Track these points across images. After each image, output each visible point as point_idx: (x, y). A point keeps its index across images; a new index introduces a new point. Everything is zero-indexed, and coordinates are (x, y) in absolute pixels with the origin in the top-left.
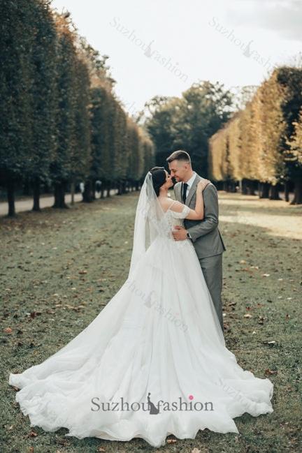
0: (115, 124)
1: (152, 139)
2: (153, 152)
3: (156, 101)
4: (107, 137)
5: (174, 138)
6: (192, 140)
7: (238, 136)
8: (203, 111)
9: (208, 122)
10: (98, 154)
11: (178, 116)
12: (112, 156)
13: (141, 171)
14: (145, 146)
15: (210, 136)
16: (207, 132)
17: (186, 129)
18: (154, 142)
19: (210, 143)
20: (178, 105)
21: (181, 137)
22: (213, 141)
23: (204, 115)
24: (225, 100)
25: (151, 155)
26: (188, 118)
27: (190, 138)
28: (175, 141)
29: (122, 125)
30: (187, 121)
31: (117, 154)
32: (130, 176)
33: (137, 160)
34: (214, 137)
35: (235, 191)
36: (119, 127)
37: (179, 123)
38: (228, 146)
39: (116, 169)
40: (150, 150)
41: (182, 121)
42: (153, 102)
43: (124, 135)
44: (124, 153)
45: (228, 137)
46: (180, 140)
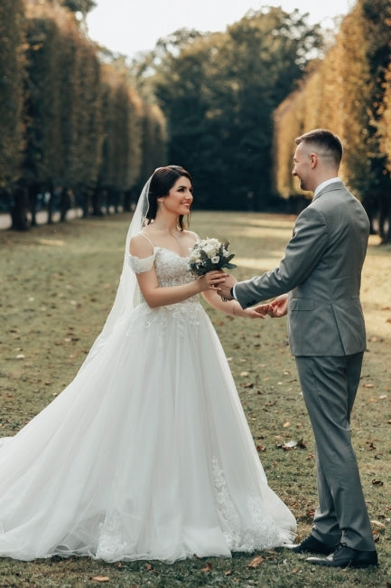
0: (74, 80)
1: (162, 108)
2: (165, 135)
3: (181, 37)
4: (57, 103)
5: (206, 108)
6: (242, 111)
8: (264, 56)
9: (276, 77)
10: (39, 137)
11: (215, 65)
12: (66, 141)
13: (134, 173)
14: (145, 122)
15: (276, 106)
16: (273, 97)
17: (230, 89)
18: (166, 115)
19: (276, 119)
20: (215, 47)
21: (221, 106)
22: (280, 115)
23: (268, 65)
24: (311, 39)
25: (158, 140)
26: (235, 69)
27: (237, 109)
28: (210, 115)
29: (89, 80)
30: (232, 75)
31: (75, 136)
32: (109, 182)
33: (125, 150)
34: (283, 106)
36: (82, 84)
37: (217, 77)
39: (74, 168)
40: (158, 129)
41: (225, 73)
42: (175, 39)
43: (94, 99)
44: (93, 135)
45: (304, 110)
46: (219, 112)
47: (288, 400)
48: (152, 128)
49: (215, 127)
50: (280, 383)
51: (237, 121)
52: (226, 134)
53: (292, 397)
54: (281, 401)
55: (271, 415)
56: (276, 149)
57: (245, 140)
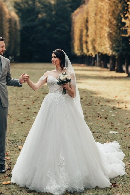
1: (17, 13)
2: (19, 27)
5: (39, 13)
6: (56, 14)
7: (94, 13)
18: (19, 17)
19: (73, 18)
21: (46, 12)
22: (76, 15)
25: (16, 29)
27: (53, 13)
28: (40, 16)
35: (94, 65)
38: (87, 21)
40: (15, 24)
45: (87, 13)
46: (45, 15)
47: (105, 134)
48: (13, 23)
49: (43, 22)
50: (100, 129)
51: (54, 19)
52: (48, 25)
53: (106, 133)
54: (103, 135)
55: (100, 139)
56: (74, 33)
57: (58, 28)
